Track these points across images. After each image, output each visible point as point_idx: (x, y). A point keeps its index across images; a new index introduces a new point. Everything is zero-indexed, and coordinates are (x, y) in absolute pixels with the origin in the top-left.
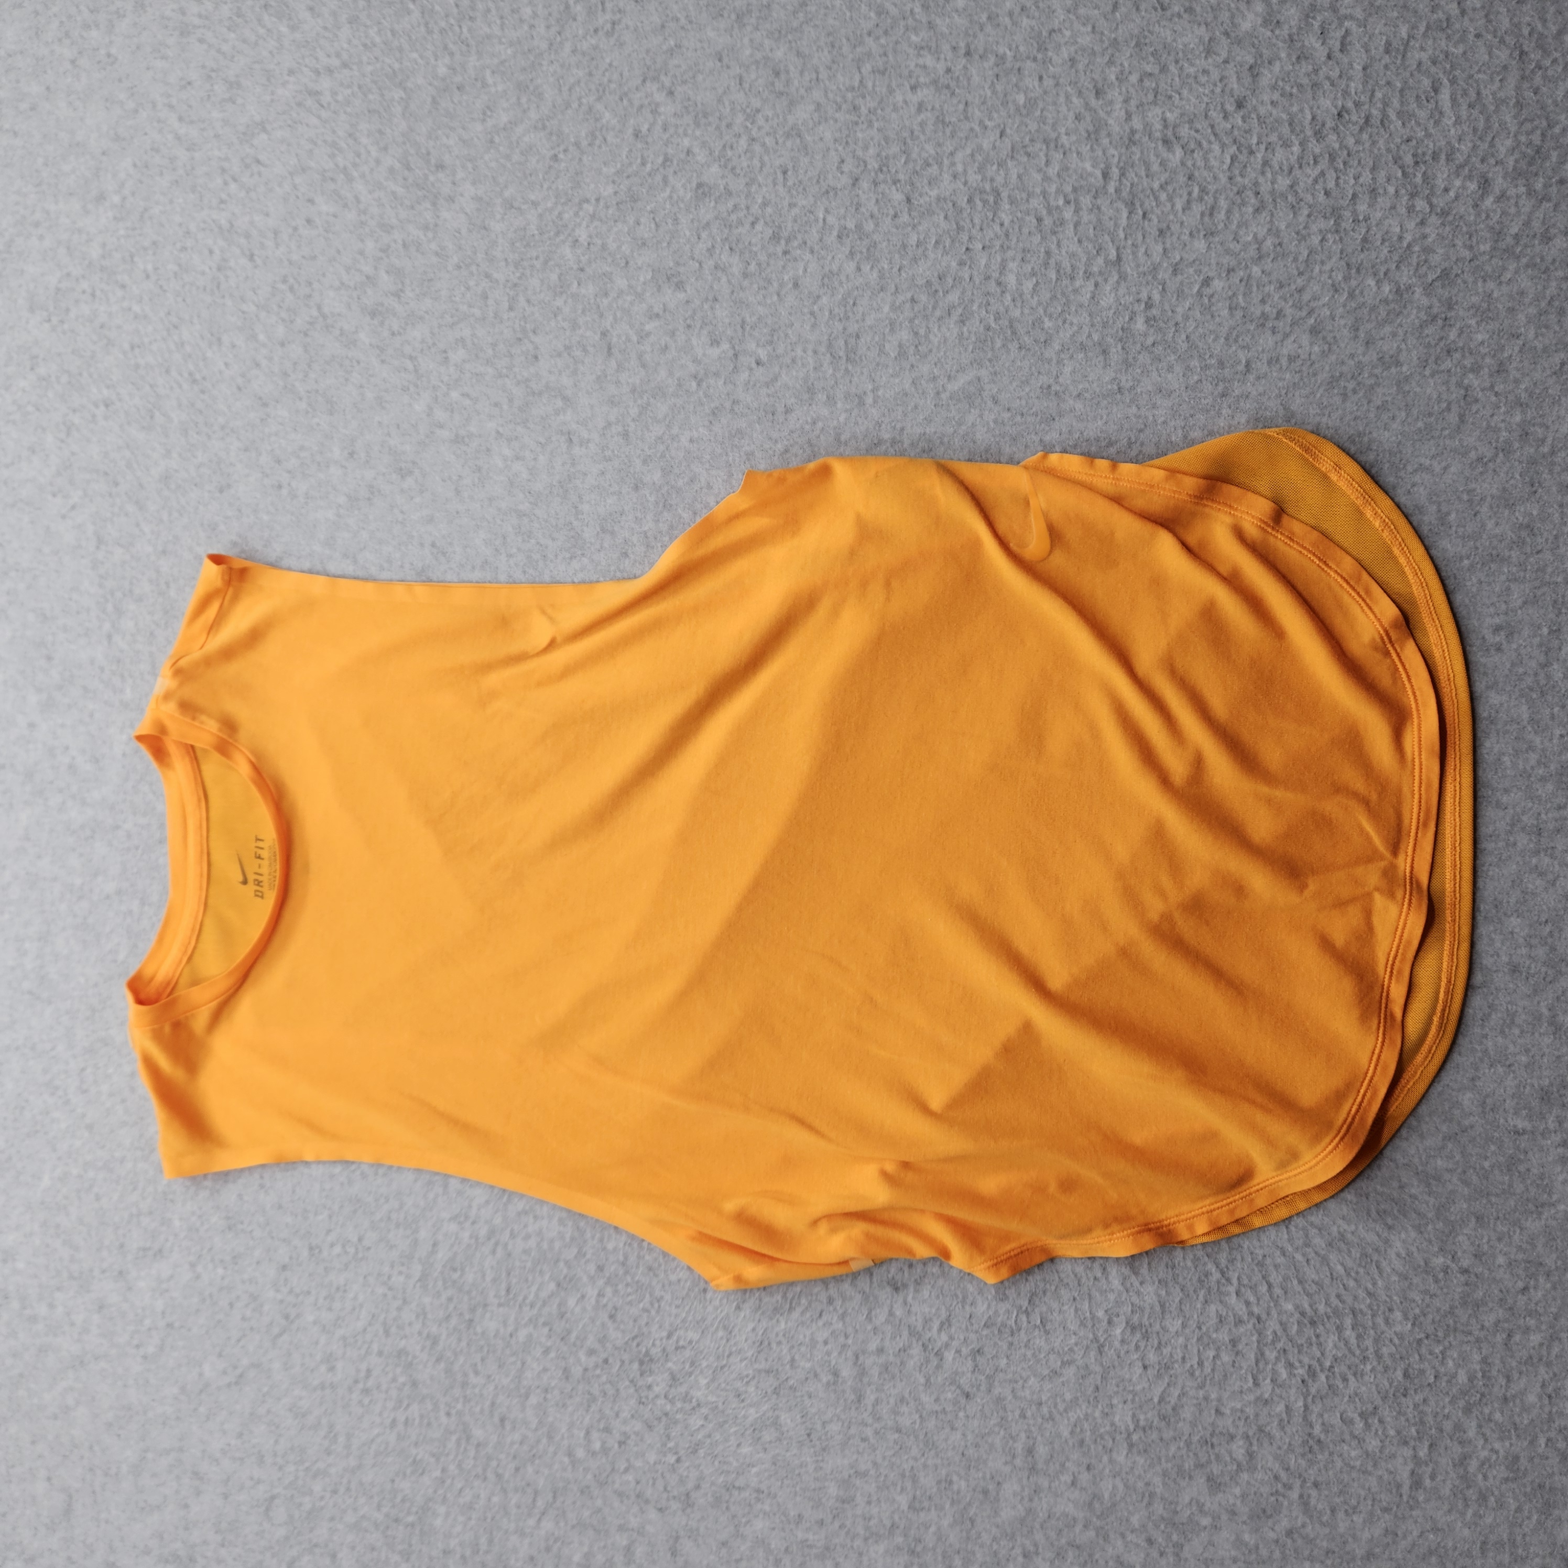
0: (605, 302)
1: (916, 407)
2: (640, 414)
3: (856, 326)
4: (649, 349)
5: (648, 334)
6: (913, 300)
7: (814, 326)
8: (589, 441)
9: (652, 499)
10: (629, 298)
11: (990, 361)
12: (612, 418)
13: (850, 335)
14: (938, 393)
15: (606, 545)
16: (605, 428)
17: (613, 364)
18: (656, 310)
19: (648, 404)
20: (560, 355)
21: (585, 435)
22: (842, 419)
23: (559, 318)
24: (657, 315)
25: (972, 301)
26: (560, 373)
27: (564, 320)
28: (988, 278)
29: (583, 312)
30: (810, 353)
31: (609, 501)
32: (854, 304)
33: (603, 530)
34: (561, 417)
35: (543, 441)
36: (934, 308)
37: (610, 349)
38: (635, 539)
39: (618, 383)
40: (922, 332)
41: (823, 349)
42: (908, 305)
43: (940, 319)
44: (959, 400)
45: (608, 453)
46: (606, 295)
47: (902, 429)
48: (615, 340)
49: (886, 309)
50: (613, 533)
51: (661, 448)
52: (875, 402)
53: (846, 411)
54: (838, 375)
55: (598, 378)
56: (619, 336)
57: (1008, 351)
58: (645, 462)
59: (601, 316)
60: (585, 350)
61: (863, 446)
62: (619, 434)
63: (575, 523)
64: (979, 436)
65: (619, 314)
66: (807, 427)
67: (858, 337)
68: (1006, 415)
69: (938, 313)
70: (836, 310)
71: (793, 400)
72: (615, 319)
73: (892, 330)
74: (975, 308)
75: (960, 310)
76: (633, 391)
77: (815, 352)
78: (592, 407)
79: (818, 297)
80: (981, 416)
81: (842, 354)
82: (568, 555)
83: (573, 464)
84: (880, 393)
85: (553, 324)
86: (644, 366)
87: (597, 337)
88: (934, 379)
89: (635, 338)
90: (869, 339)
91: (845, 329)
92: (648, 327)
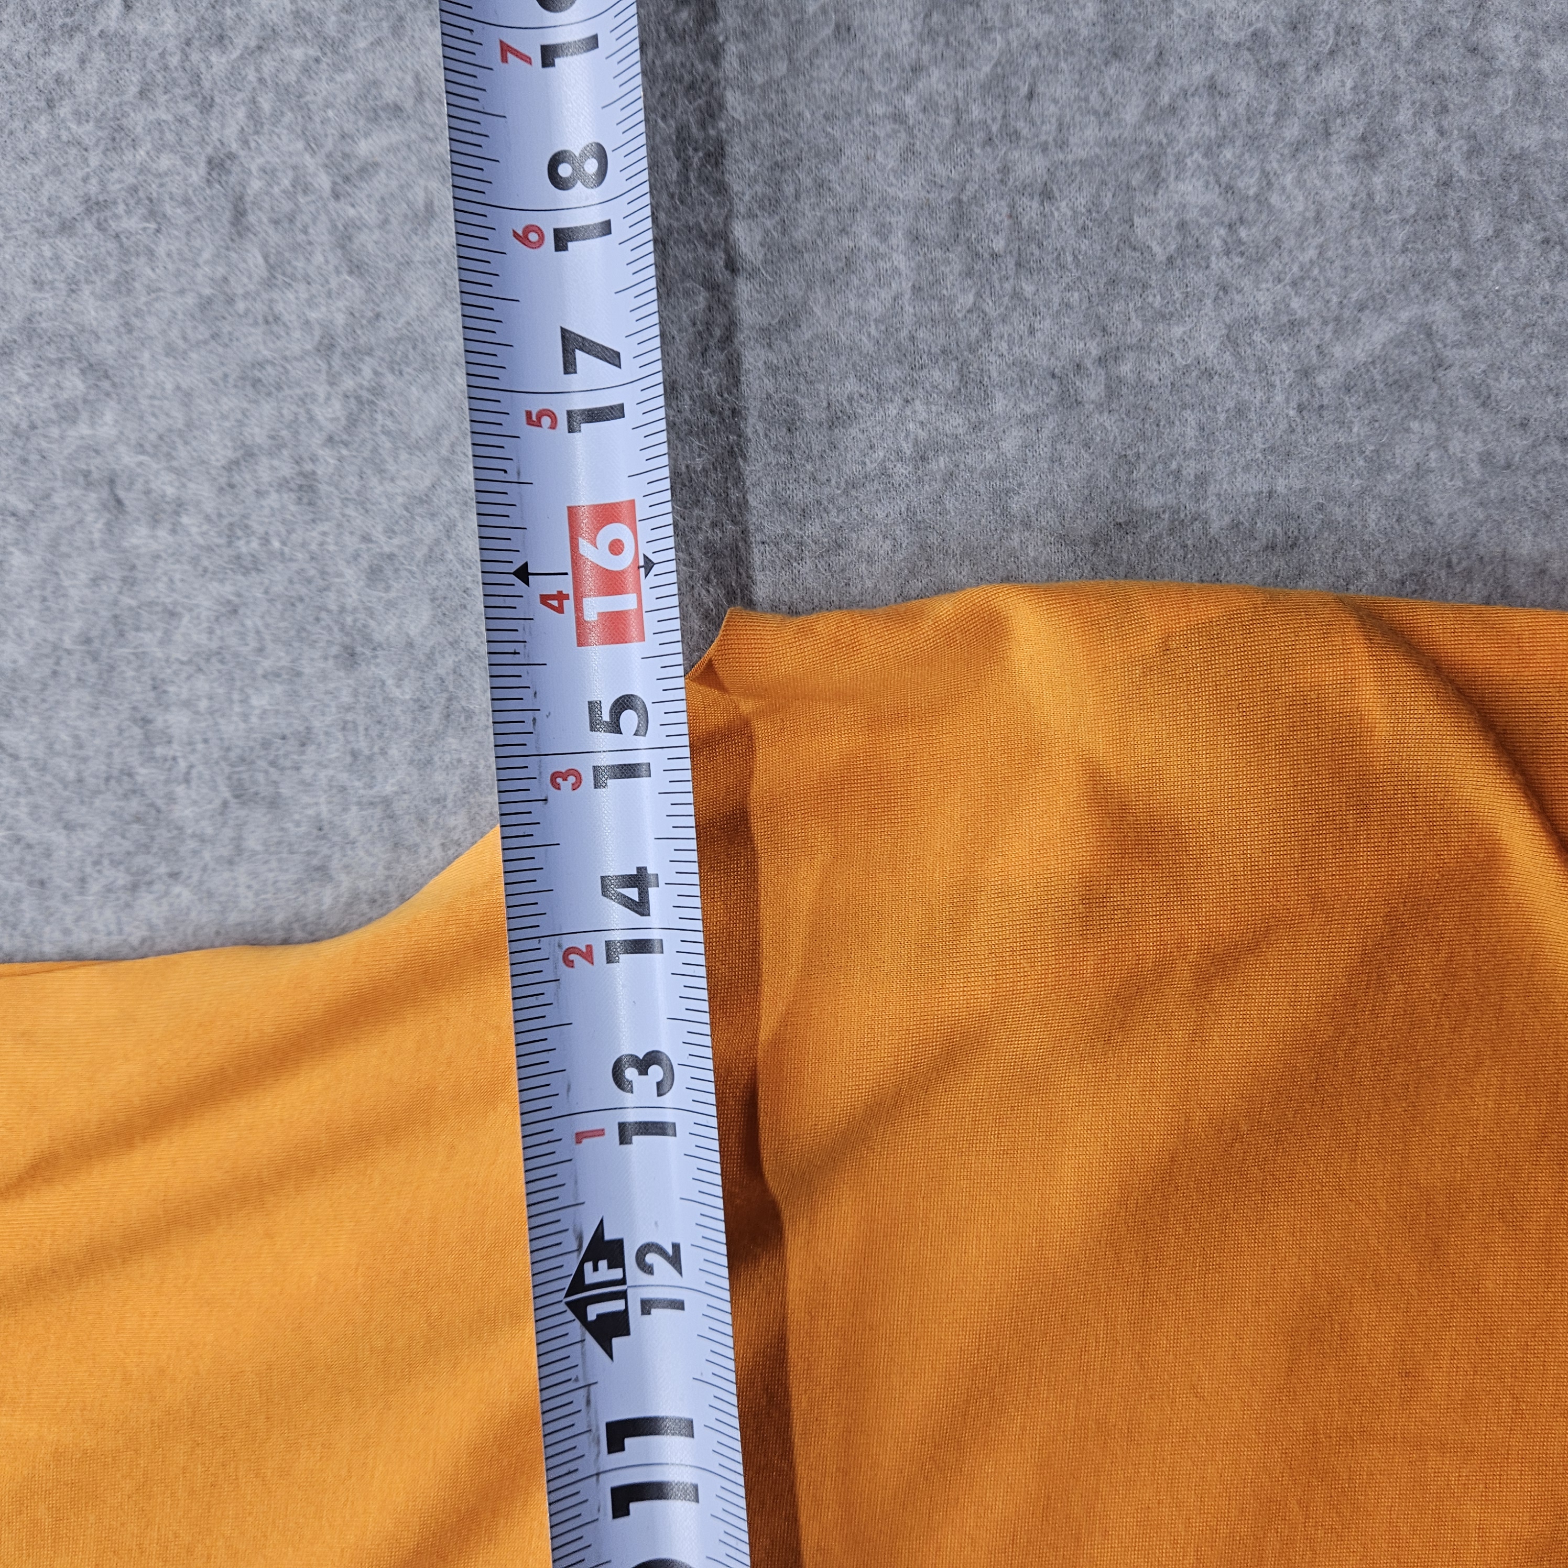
0: (219, 61)
1: (1241, 411)
2: (352, 422)
3: (1040, 162)
4: (371, 216)
5: (367, 169)
6: (1212, 86)
7: (909, 154)
8: (180, 506)
9: (406, 693)
10: (298, 53)
11: (1459, 275)
12: (257, 434)
13: (1023, 189)
14: (1306, 373)
15: (252, 842)
16: (232, 466)
17: (255, 260)
18: (390, 94)
19: (378, 390)
20: (66, 227)
21: (166, 485)
22: (1010, 445)
23: (64, 110)
24: (396, 109)
25: (1395, 98)
26: (73, 288)
27: (80, 116)
28: (1435, 32)
29: (143, 93)
30: (898, 239)
31: (259, 701)
32: (1031, 96)
33: (241, 794)
34: (84, 429)
35: (23, 506)
36: (1279, 115)
37: (239, 214)
38: (352, 820)
39: (272, 320)
40: (1249, 184)
41: (938, 229)
42: (1200, 104)
43: (1298, 148)
44: (1371, 395)
45: (247, 546)
46: (221, 40)
47: (1202, 479)
48: (256, 185)
49: (1131, 113)
50: (274, 803)
51: (428, 530)
52: (1112, 393)
53: (1025, 420)
54: (992, 310)
55: (206, 304)
56: (269, 173)
57: (1510, 249)
58: (374, 574)
59: (207, 106)
60: (154, 213)
61: (1081, 528)
62: (283, 484)
63: (143, 773)
64: (1439, 506)
65: (266, 103)
66: (902, 470)
67: (1047, 195)
68: (1520, 442)
69: (1292, 131)
70: (976, 112)
71: (851, 386)
72: (254, 115)
73: (1156, 179)
74: (1404, 116)
75: (1359, 126)
76: (326, 347)
77: (915, 238)
78: (186, 397)
79: (917, 69)
80: (1442, 443)
81: (999, 244)
82: (122, 879)
83: (129, 582)
84: (1126, 369)
85: (42, 127)
86: (357, 268)
87: (196, 175)
88: (1294, 326)
89: (323, 181)
90: (1082, 201)
91: (1005, 170)
92: (364, 148)
